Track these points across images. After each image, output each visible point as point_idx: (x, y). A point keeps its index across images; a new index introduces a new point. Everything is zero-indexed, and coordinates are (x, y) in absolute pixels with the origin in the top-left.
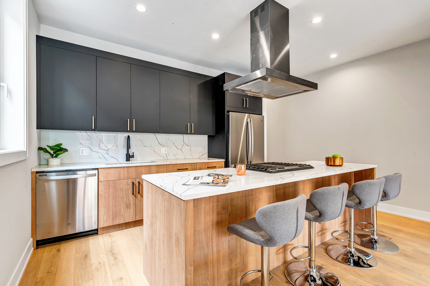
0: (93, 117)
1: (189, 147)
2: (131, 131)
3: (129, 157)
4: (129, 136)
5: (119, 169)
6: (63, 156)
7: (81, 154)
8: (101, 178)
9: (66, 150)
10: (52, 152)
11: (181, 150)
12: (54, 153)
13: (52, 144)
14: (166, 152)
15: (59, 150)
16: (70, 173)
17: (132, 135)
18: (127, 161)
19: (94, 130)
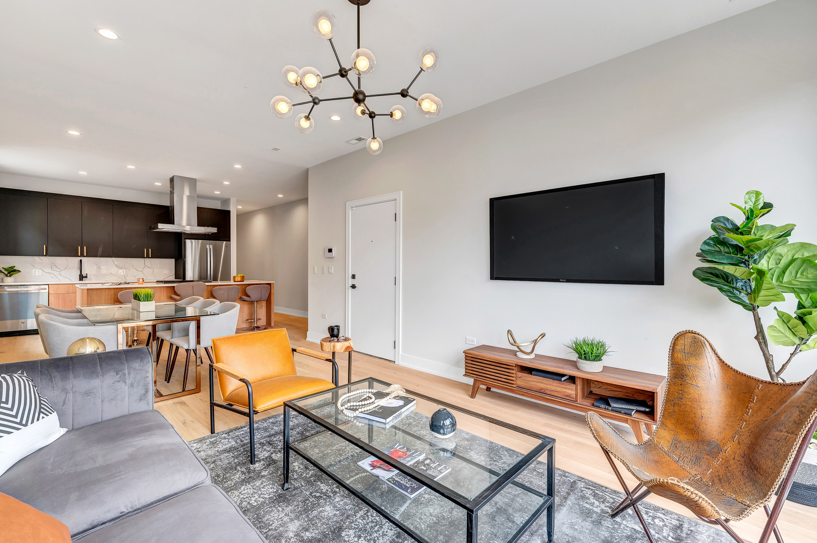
0: (45, 246)
1: (152, 270)
2: (82, 255)
3: (82, 277)
4: (81, 260)
5: (68, 285)
6: (16, 275)
7: (34, 275)
8: (51, 292)
9: (19, 271)
10: (6, 273)
11: (142, 272)
12: (8, 273)
13: (6, 266)
14: (125, 274)
15: (12, 271)
16: (24, 286)
17: (84, 259)
18: (80, 280)
19: (46, 255)
